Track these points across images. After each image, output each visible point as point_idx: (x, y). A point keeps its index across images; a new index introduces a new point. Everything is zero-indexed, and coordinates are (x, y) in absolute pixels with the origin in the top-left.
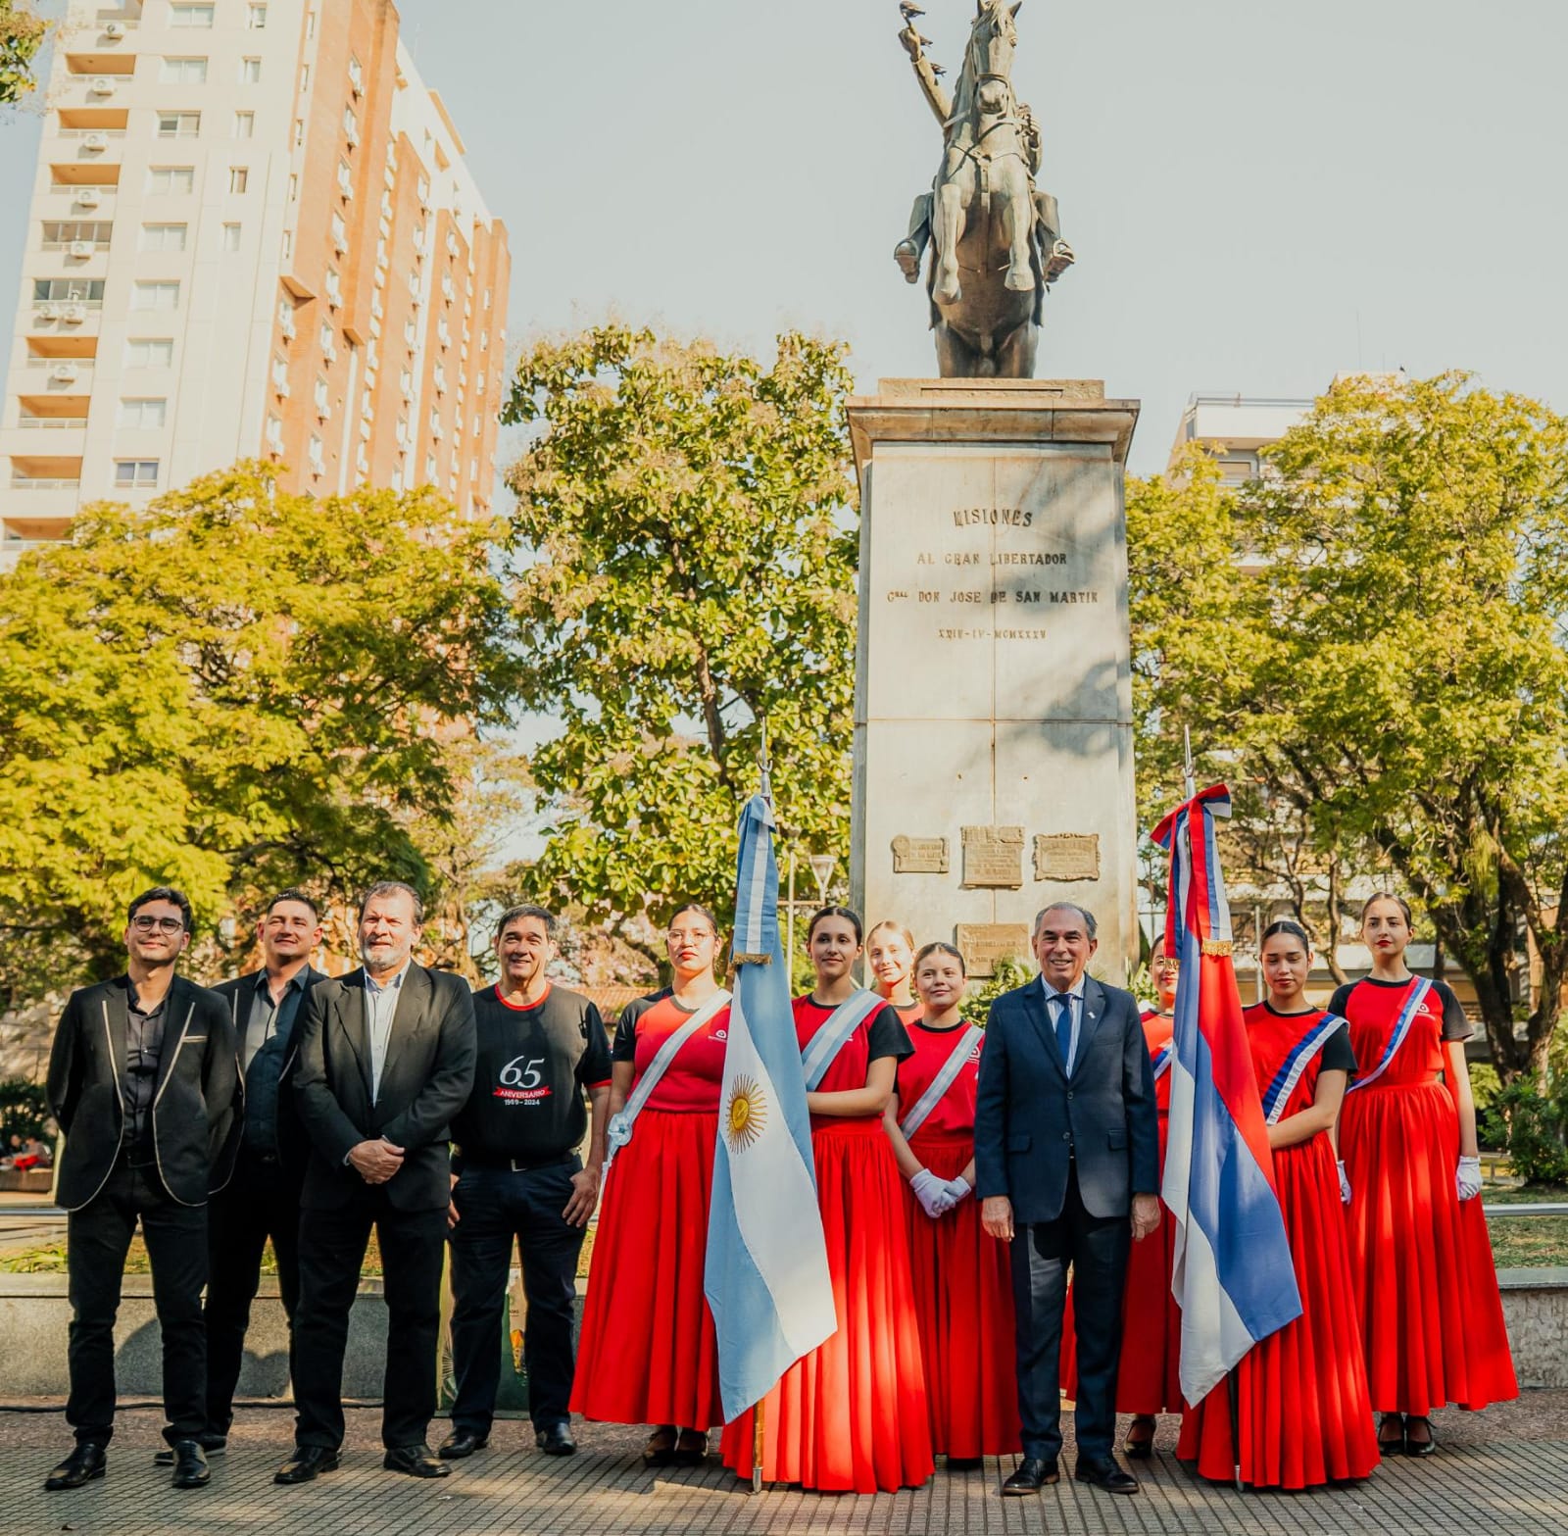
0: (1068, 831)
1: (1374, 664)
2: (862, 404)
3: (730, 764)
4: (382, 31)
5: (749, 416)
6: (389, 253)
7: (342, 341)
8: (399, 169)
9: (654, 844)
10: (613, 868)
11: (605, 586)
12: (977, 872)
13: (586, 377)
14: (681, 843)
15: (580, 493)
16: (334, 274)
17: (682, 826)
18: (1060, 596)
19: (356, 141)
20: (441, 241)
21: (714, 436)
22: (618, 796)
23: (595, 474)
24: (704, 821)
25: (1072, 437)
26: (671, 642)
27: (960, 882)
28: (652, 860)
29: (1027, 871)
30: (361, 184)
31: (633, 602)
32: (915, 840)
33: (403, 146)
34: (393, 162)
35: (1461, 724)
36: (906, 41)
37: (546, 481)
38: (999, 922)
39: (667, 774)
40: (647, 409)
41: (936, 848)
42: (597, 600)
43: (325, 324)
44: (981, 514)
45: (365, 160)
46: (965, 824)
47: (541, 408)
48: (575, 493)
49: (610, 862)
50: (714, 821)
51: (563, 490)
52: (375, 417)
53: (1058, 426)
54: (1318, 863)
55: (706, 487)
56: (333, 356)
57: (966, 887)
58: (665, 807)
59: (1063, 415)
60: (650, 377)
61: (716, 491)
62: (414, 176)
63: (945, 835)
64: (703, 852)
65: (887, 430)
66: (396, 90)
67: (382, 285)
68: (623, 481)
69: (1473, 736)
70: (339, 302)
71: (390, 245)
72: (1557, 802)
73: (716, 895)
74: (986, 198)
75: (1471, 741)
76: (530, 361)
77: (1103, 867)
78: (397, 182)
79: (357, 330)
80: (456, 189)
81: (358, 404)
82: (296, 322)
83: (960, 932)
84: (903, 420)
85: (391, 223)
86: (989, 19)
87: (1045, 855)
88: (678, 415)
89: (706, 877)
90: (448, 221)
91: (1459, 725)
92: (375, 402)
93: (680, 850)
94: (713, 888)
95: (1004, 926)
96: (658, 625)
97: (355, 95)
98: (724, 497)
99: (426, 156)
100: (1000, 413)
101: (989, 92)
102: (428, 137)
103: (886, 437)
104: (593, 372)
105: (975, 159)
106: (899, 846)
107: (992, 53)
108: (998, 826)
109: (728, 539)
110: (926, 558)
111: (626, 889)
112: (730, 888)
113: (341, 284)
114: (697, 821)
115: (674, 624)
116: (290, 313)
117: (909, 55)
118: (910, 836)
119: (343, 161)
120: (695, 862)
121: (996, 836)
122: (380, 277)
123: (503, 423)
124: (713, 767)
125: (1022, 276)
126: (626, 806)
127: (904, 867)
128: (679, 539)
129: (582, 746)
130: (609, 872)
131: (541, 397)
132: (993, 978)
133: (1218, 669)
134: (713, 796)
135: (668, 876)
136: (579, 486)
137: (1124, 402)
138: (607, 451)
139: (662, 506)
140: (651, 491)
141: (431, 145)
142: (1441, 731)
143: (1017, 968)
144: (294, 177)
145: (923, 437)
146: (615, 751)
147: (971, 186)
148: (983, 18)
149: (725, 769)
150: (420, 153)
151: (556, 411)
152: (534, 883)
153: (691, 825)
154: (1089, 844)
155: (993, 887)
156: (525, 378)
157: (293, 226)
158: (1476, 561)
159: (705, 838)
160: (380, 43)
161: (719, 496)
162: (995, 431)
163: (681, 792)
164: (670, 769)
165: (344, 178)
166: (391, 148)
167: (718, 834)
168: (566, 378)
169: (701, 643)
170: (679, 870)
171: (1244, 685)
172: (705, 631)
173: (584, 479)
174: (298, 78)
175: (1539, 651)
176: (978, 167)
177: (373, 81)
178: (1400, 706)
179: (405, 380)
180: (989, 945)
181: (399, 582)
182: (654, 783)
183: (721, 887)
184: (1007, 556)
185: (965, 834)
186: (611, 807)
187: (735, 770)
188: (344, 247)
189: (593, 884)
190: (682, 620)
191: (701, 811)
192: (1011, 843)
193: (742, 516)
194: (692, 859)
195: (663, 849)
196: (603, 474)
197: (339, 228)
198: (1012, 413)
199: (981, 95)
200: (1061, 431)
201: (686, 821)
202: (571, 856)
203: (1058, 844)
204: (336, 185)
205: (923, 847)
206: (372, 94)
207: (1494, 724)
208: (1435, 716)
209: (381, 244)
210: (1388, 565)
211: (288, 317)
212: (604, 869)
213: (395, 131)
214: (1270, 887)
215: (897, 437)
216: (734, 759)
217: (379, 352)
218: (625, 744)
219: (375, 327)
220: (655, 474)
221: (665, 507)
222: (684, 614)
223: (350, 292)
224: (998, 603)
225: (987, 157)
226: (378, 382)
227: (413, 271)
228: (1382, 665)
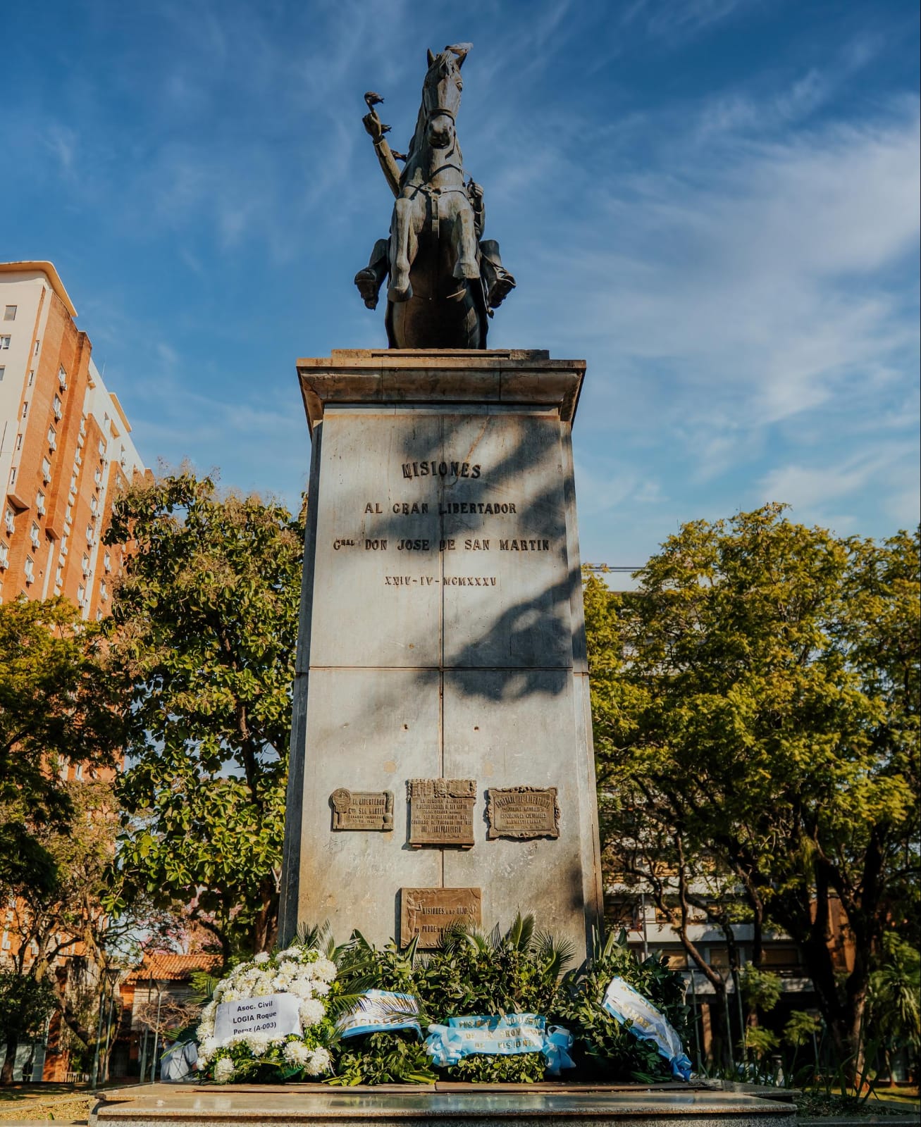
0: (524, 783)
1: (731, 706)
2: (313, 365)
3: (259, 788)
4: (80, 354)
5: (277, 539)
6: (78, 485)
7: (44, 536)
8: (87, 436)
9: (200, 848)
10: (169, 864)
11: (168, 654)
12: (424, 830)
13: (165, 511)
14: (219, 845)
15: (155, 590)
16: (42, 495)
17: (221, 833)
18: (510, 543)
19: (60, 416)
20: (112, 480)
21: (253, 553)
22: (176, 812)
23: (167, 579)
24: (238, 830)
25: (519, 398)
26: (215, 696)
27: (404, 842)
28: (198, 858)
29: (479, 829)
30: (62, 443)
31: (189, 667)
32: (355, 794)
33: (91, 422)
34: (83, 431)
35: (798, 750)
36: (369, 124)
37: (133, 582)
38: (447, 886)
39: (212, 795)
40: (207, 536)
41: (380, 803)
42: (161, 665)
43: (34, 524)
44: (430, 467)
45: (66, 428)
46: (410, 778)
47: (131, 531)
48: (150, 589)
49: (168, 860)
50: (245, 830)
51: (143, 588)
52: (64, 584)
53: (506, 386)
54: (670, 868)
55: (243, 584)
56: (38, 544)
57: (410, 846)
58: (209, 819)
59: (511, 375)
60: (207, 510)
61: (250, 588)
62: (97, 440)
63: (390, 788)
64: (235, 853)
65: (338, 392)
66: (88, 389)
67: (73, 503)
68: (184, 579)
69: (808, 760)
70: (44, 512)
71: (79, 479)
72: (869, 810)
73: (248, 885)
74: (436, 224)
75: (806, 763)
76: (125, 497)
77: (562, 823)
78: (86, 443)
79: (54, 529)
80: (123, 450)
81: (53, 574)
82: (16, 523)
83: (404, 897)
84: (353, 380)
85: (81, 467)
86: (437, 66)
87: (499, 811)
88: (229, 541)
89: (238, 871)
90: (117, 468)
91: (796, 752)
92: (64, 575)
93: (219, 850)
94: (245, 880)
95: (454, 891)
96: (207, 685)
97: (62, 389)
98: (256, 593)
99: (105, 429)
100: (448, 374)
101: (438, 125)
102: (107, 418)
103: (336, 398)
104: (170, 510)
105: (425, 193)
106: (339, 802)
107: (440, 93)
108: (446, 779)
109: (260, 625)
110: (374, 507)
111: (177, 880)
112: (257, 881)
113: (45, 501)
114: (232, 830)
115: (218, 684)
116: (12, 518)
117: (372, 139)
118: (352, 790)
119: (51, 428)
120: (229, 861)
121: (445, 790)
122: (72, 499)
123: (105, 544)
124: (246, 790)
125: (469, 265)
126: (181, 819)
127: (343, 824)
128: (226, 627)
129: (148, 772)
130: (167, 867)
131: (131, 525)
132: (442, 950)
133: (613, 715)
134: (245, 811)
135: (208, 871)
136: (155, 586)
137: (570, 362)
138: (176, 562)
139: (211, 596)
140: (203, 586)
141: (109, 423)
142: (782, 756)
143: (470, 939)
144: (20, 435)
145: (374, 398)
146: (172, 776)
147: (421, 214)
148: (432, 66)
149: (255, 792)
150: (101, 427)
151: (141, 533)
152: (111, 876)
153: (227, 833)
154: (545, 798)
155: (442, 847)
156: (121, 509)
157: (17, 464)
158: (797, 635)
159: (238, 842)
160: (79, 360)
161: (252, 592)
162: (444, 392)
163: (222, 809)
164: (215, 792)
165: (52, 438)
166: (83, 423)
167: (247, 840)
168: (150, 510)
169: (237, 697)
170: (217, 866)
171: (632, 727)
172: (241, 689)
173: (160, 582)
174: (26, 378)
175: (852, 696)
176: (429, 198)
177: (74, 382)
178: (749, 740)
179: (85, 564)
180: (436, 912)
181: (35, 661)
182: (202, 801)
183: (251, 880)
184: (456, 506)
185: (410, 787)
186: (170, 819)
187: (262, 793)
188: (49, 479)
189: (154, 877)
190: (225, 681)
191: (236, 822)
192: (461, 797)
193: (270, 607)
194: (227, 858)
195: (205, 851)
196: (173, 578)
197: (46, 468)
198: (461, 374)
199: (432, 127)
200: (509, 392)
201: (224, 830)
202: (139, 855)
203: (511, 799)
204: (46, 441)
205: (363, 803)
206: (72, 391)
207: (823, 751)
208: (777, 745)
209: (73, 480)
210: (734, 638)
211: (11, 522)
212: (163, 865)
213: (86, 412)
214: (636, 885)
215: (348, 398)
216: (261, 785)
217: (69, 544)
218: (180, 772)
219: (67, 529)
220: (208, 576)
221: (213, 597)
222: (226, 677)
223: (52, 507)
224: (447, 551)
225: (438, 191)
226: (67, 563)
227: (93, 496)
228: (738, 707)
